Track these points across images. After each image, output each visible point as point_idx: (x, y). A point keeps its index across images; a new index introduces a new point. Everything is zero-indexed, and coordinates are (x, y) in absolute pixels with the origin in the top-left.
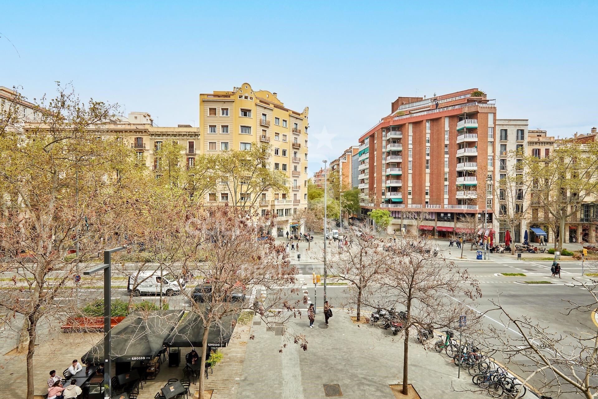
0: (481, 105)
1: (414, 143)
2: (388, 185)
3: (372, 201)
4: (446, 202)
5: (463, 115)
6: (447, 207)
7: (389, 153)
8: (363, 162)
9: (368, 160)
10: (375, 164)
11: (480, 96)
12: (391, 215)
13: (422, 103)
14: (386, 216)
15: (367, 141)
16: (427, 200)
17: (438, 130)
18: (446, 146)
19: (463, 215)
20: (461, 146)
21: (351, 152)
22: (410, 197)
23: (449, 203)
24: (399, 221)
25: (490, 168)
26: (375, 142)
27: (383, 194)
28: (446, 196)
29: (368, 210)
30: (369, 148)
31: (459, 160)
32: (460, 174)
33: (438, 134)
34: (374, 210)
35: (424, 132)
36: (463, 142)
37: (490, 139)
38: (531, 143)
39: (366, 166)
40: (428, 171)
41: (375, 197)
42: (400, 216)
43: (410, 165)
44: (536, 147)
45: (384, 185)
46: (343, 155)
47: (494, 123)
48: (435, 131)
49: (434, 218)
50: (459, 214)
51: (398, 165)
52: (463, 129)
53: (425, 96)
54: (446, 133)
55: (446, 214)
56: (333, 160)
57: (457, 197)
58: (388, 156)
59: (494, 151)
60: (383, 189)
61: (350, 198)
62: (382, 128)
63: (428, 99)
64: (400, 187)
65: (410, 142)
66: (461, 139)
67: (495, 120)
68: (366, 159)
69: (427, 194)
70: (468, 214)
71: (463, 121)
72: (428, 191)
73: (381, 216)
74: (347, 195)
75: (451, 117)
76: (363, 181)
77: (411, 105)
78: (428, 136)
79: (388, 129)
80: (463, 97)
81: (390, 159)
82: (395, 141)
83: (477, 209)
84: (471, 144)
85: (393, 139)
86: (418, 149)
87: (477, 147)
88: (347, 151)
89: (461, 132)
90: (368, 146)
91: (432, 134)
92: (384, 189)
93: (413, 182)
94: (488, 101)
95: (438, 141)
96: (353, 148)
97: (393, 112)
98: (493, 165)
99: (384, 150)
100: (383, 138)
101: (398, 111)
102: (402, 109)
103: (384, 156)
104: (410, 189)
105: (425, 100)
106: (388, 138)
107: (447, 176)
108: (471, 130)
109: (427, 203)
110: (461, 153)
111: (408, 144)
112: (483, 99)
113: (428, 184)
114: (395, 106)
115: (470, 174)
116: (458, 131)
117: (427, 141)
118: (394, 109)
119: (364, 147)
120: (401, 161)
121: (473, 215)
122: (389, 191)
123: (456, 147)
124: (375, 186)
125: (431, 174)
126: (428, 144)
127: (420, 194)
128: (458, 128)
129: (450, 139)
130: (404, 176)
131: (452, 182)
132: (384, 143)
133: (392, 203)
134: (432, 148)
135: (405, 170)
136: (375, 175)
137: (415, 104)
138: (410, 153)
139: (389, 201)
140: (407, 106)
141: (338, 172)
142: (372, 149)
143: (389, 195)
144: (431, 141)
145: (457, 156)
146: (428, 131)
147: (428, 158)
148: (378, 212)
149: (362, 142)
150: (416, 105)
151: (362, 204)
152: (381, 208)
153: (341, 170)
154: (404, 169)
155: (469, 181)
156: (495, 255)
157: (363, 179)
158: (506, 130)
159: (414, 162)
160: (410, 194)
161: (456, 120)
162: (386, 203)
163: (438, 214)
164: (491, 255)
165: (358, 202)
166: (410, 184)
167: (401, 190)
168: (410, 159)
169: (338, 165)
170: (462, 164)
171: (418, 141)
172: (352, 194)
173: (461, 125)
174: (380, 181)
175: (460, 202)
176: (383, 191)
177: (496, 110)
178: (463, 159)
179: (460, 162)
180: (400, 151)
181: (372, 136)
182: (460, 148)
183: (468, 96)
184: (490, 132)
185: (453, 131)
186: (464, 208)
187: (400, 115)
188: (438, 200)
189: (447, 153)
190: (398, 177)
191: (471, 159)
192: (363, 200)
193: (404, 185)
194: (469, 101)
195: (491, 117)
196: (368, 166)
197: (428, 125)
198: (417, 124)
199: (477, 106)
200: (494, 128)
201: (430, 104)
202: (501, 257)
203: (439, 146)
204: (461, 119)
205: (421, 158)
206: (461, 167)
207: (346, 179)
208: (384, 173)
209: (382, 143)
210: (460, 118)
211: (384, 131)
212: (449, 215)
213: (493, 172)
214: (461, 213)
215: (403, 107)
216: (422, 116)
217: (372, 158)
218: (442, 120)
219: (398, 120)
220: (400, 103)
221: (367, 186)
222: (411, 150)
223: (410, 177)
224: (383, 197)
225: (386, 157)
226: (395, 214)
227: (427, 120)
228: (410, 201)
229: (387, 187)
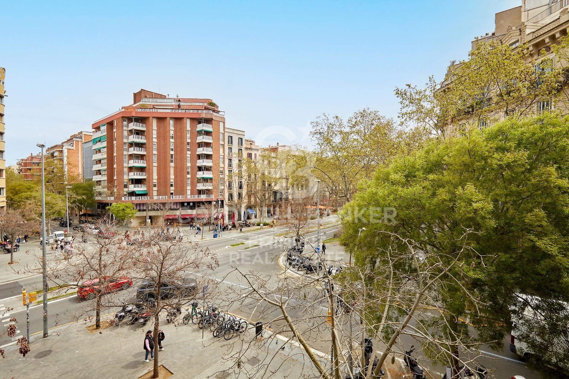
0: (214, 114)
1: (158, 137)
2: (130, 177)
3: (112, 194)
4: (189, 192)
5: (201, 119)
6: (189, 197)
7: (131, 145)
8: (99, 151)
9: (105, 149)
10: (115, 154)
11: (214, 106)
12: (135, 208)
13: (165, 100)
14: (129, 210)
15: (104, 128)
16: (172, 192)
17: (181, 129)
18: (188, 144)
19: (203, 203)
20: (200, 145)
21: (81, 138)
22: (155, 189)
23: (192, 194)
24: (144, 214)
25: (222, 165)
26: (115, 130)
27: (126, 186)
28: (189, 188)
29: (107, 204)
30: (106, 136)
31: (199, 157)
32: (200, 169)
33: (181, 132)
34: (114, 204)
35: (168, 128)
36: (202, 142)
37: (222, 142)
38: (247, 149)
39: (103, 155)
40: (172, 164)
41: (115, 190)
42: (145, 208)
43: (155, 159)
44: (250, 152)
45: (126, 177)
46: (69, 140)
47: (224, 130)
48: (178, 129)
49: (178, 207)
50: (199, 202)
51: (142, 157)
52: (201, 131)
53: (168, 95)
54: (188, 132)
55: (189, 203)
56: (53, 145)
57: (198, 188)
58: (131, 147)
59: (224, 152)
60: (125, 181)
61: (81, 191)
62: (123, 117)
63: (172, 99)
64: (144, 179)
65: (155, 136)
66: (201, 139)
67: (224, 127)
68: (104, 148)
69: (172, 185)
70: (206, 202)
71: (201, 125)
72: (173, 183)
73: (123, 209)
74: (76, 188)
75: (192, 119)
76: (99, 172)
77: (154, 100)
78: (172, 133)
79: (130, 120)
80: (201, 104)
81: (133, 151)
82: (138, 133)
83: (213, 197)
84: (207, 145)
85: (135, 130)
86: (162, 143)
87: (212, 148)
88: (74, 136)
89: (200, 133)
90: (105, 133)
91: (175, 131)
92: (127, 181)
93: (158, 174)
94: (220, 112)
95: (181, 139)
96: (83, 133)
97: (135, 103)
98: (224, 163)
99: (125, 140)
100: (124, 128)
101: (141, 103)
102: (145, 101)
103: (126, 147)
104: (155, 181)
105: (169, 98)
106: (129, 129)
107: (189, 170)
108: (208, 133)
109: (172, 194)
110: (200, 151)
111: (152, 138)
112: (216, 109)
113: (172, 177)
114: (137, 97)
115: (208, 169)
116: (198, 132)
117: (171, 137)
118: (137, 100)
119: (99, 134)
120: (145, 153)
121: (210, 202)
122: (132, 183)
123: (197, 146)
124: (115, 178)
125: (175, 168)
126: (172, 140)
127: (165, 186)
128: (198, 130)
129: (191, 138)
130: (149, 169)
131: (194, 175)
132: (125, 133)
133: (135, 196)
134: (175, 144)
135: (149, 163)
136: (115, 166)
137: (158, 100)
138: (155, 147)
139: (132, 194)
140: (151, 100)
141: (61, 160)
142: (110, 138)
143: (132, 188)
144: (175, 137)
145: (198, 153)
146: (172, 128)
147: (172, 153)
148: (119, 205)
149: (97, 128)
150: (160, 101)
151: (98, 198)
152: (123, 201)
153: (65, 159)
154: (149, 161)
155: (207, 175)
156: (226, 232)
157: (99, 170)
158: (231, 137)
159: (159, 155)
160: (155, 186)
161: (196, 122)
162: (129, 196)
163: (182, 204)
164: (223, 232)
165: (93, 195)
166: (155, 176)
167: (146, 182)
168: (155, 152)
169: (61, 152)
170: (201, 161)
171: (163, 136)
172: (84, 186)
173: (201, 127)
174: (121, 173)
175: (200, 192)
176: (126, 183)
177: (225, 120)
178: (202, 156)
179: (199, 159)
180: (144, 144)
181: (110, 124)
182: (199, 147)
183: (206, 104)
184: (221, 137)
185: (194, 131)
186: (203, 197)
187: (143, 107)
188: (181, 191)
189: (188, 150)
190: (142, 169)
191: (208, 157)
192: (100, 194)
193: (148, 177)
194: (206, 109)
195: (221, 124)
196: (105, 156)
197: (172, 122)
198: (161, 119)
199: (212, 114)
200: (224, 134)
201: (173, 103)
202: (230, 233)
203: (182, 143)
204: (200, 123)
205: (165, 152)
206: (201, 163)
207: (73, 169)
208: (125, 165)
209: (123, 133)
210: (200, 121)
211: (124, 121)
212: (191, 204)
213: (224, 168)
214: (201, 202)
215: (147, 100)
216: (165, 113)
217: (110, 148)
218: (185, 120)
219: (140, 113)
220: (143, 95)
221: (105, 178)
222: (156, 143)
223: (155, 170)
224: (126, 189)
225: (128, 148)
226: (140, 207)
227: (171, 118)
228: (155, 193)
229: (130, 180)
